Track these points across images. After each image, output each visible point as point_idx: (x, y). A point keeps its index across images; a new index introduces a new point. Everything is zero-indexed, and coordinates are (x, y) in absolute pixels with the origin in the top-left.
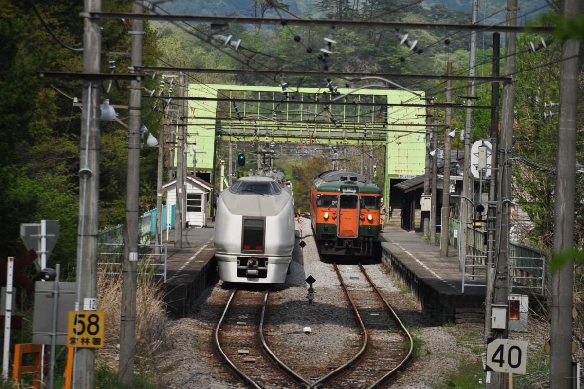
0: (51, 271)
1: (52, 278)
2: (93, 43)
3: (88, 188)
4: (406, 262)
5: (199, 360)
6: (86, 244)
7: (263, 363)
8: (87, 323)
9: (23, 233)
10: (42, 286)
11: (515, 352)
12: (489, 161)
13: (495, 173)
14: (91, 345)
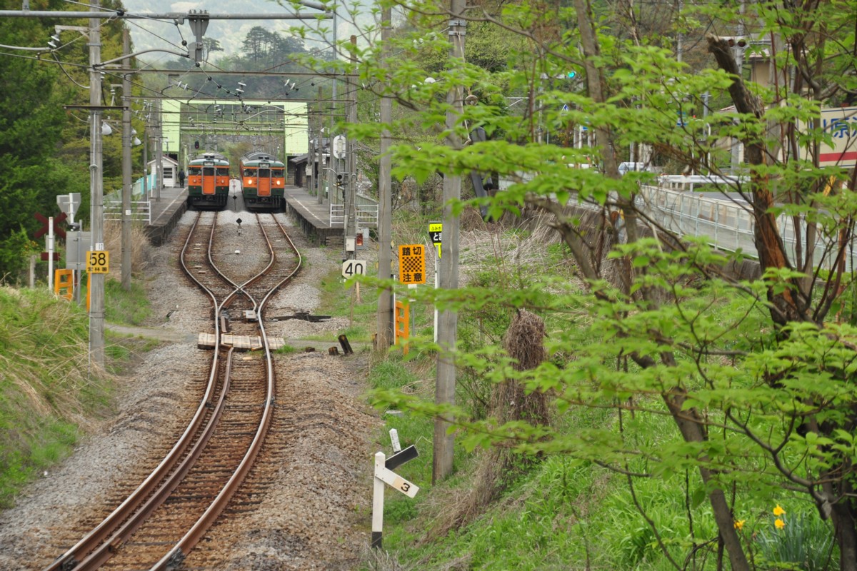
0: (76, 224)
1: (77, 229)
2: (96, 87)
3: (96, 177)
4: (297, 208)
5: (171, 273)
6: (95, 211)
7: (210, 274)
8: (98, 259)
9: (58, 201)
10: (70, 235)
11: (359, 267)
12: (344, 149)
13: (347, 155)
14: (101, 271)
